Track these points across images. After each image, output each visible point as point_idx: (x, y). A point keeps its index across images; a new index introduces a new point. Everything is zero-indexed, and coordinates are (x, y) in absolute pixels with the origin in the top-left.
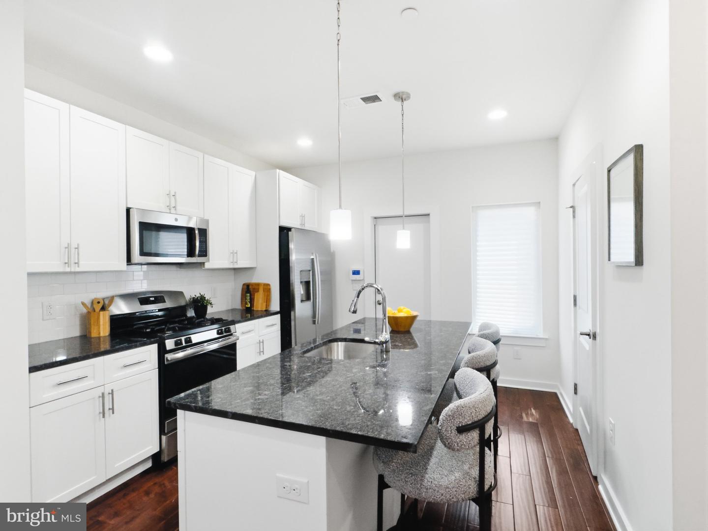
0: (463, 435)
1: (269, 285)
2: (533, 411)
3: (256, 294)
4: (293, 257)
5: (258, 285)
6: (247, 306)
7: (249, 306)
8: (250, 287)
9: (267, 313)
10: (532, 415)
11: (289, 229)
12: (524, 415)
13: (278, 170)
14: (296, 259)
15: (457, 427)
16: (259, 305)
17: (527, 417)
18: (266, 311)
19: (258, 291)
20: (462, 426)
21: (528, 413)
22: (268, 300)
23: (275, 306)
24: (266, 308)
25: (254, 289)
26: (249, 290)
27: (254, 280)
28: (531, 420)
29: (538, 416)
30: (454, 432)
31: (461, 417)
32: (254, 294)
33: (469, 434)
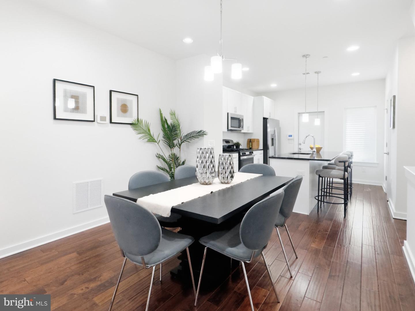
1: (259, 139)
4: (269, 130)
6: (250, 147)
9: (258, 150)
11: (267, 119)
13: (263, 96)
14: (270, 131)
16: (255, 147)
22: (258, 145)
23: (261, 147)
25: (253, 141)
26: (250, 141)
27: (253, 138)
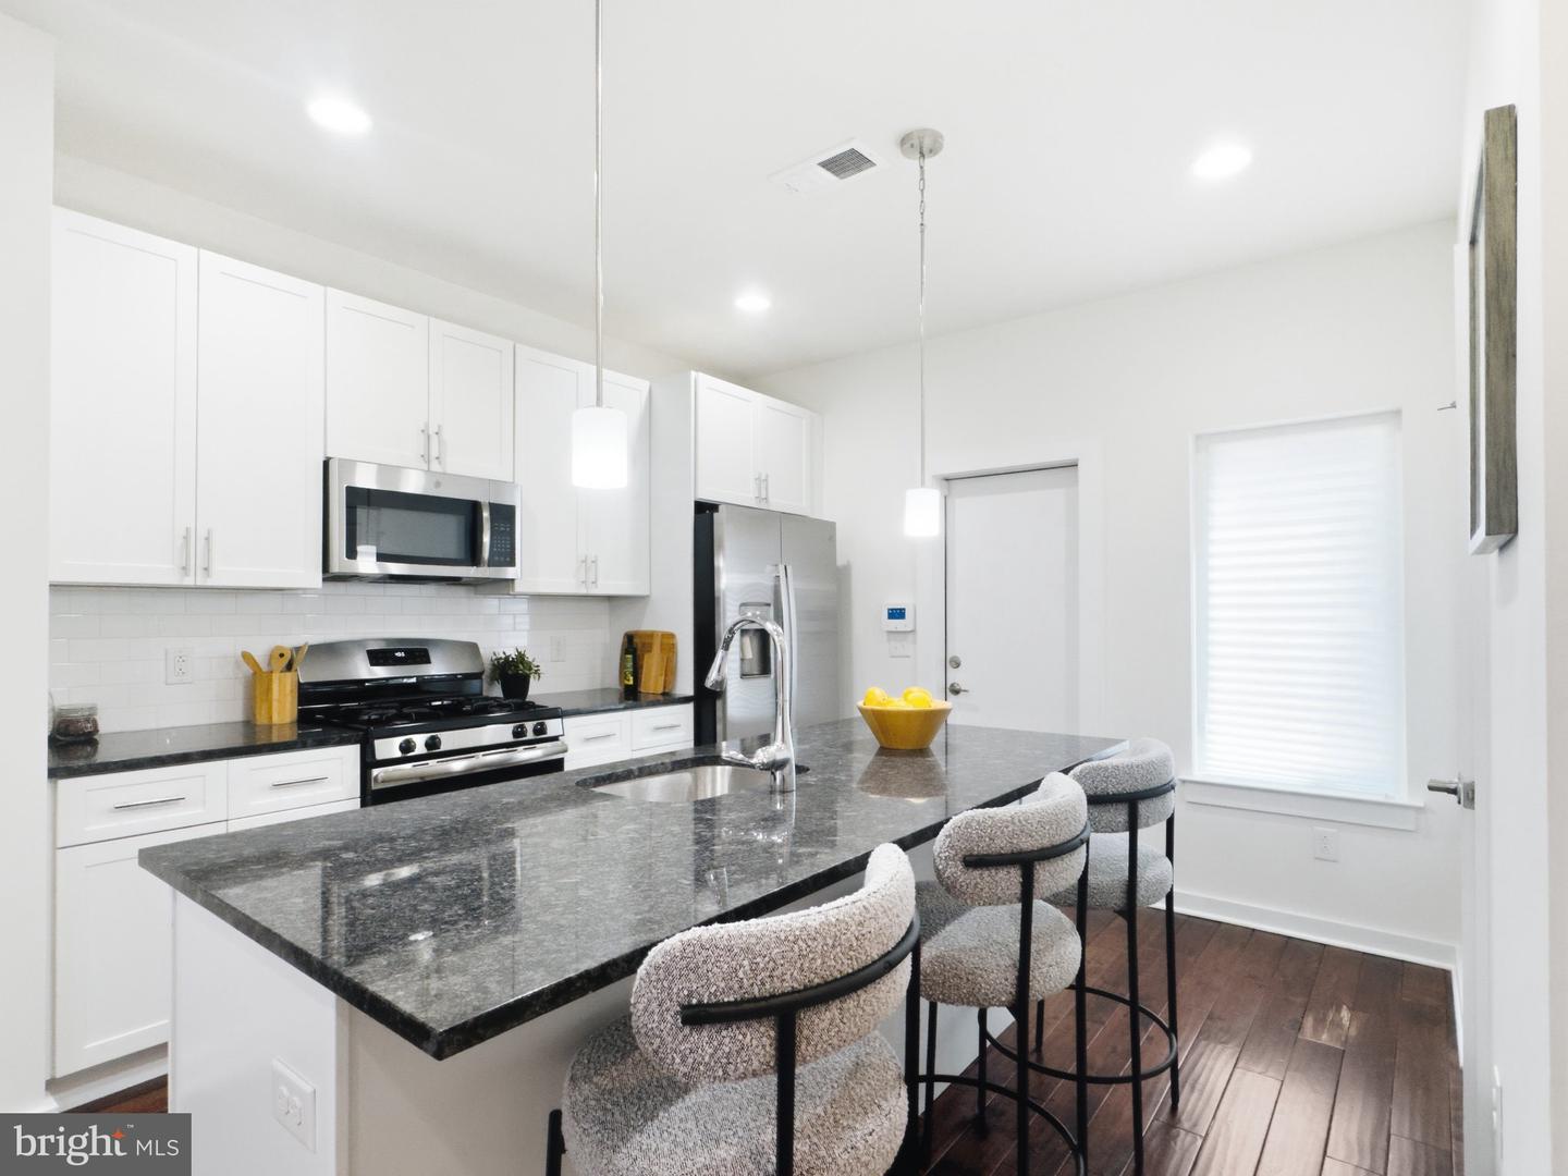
0: (705, 1033)
1: (672, 636)
2: (1345, 1014)
3: (646, 656)
5: (651, 635)
6: (627, 682)
7: (631, 682)
8: (635, 640)
9: (667, 698)
10: (1337, 1024)
11: (713, 507)
12: (1309, 1022)
13: (693, 373)
15: (684, 1007)
16: (652, 683)
17: (1315, 1030)
18: (664, 694)
19: (650, 651)
20: (700, 1004)
21: (1325, 1015)
22: (670, 671)
23: (685, 685)
24: (665, 688)
25: (644, 644)
26: (633, 647)
27: (647, 625)
28: (1324, 1038)
29: (1353, 1032)
30: (671, 1018)
31: (692, 976)
32: (643, 655)
33: (724, 1033)
